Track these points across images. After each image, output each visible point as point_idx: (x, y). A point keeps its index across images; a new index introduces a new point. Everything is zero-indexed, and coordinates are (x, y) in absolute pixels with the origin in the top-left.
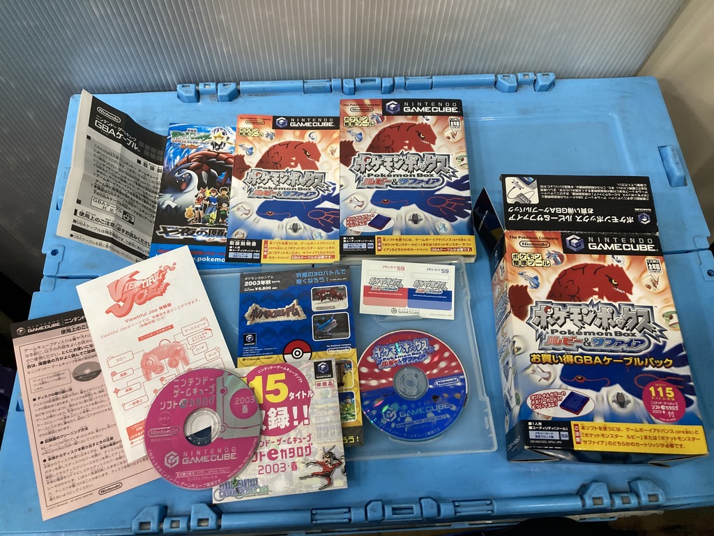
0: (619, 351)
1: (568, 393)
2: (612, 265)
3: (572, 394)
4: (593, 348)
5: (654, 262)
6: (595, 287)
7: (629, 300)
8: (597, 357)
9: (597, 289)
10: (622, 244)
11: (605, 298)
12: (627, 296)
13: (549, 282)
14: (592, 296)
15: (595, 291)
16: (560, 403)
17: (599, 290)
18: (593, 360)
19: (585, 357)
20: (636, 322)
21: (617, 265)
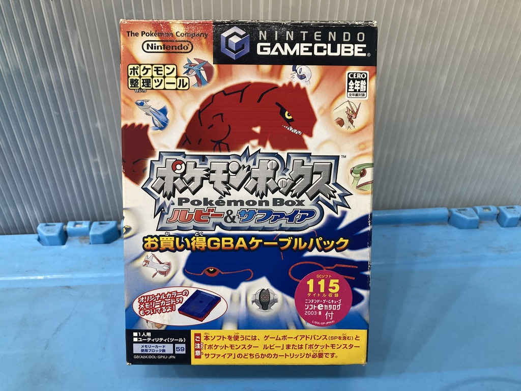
0: (274, 228)
1: (192, 292)
2: (290, 83)
3: (198, 293)
4: (237, 225)
5: (358, 77)
6: (256, 126)
7: (305, 147)
8: (241, 239)
9: (257, 130)
10: (314, 42)
11: (268, 144)
12: (303, 141)
13: (183, 117)
14: (248, 141)
15: (255, 133)
16: (178, 306)
17: (261, 130)
18: (235, 243)
19: (223, 239)
20: (308, 182)
21: (298, 85)
